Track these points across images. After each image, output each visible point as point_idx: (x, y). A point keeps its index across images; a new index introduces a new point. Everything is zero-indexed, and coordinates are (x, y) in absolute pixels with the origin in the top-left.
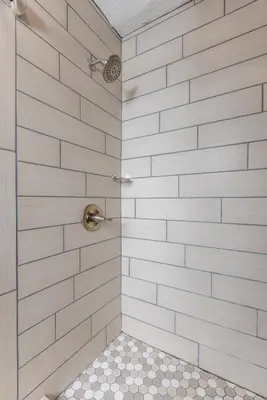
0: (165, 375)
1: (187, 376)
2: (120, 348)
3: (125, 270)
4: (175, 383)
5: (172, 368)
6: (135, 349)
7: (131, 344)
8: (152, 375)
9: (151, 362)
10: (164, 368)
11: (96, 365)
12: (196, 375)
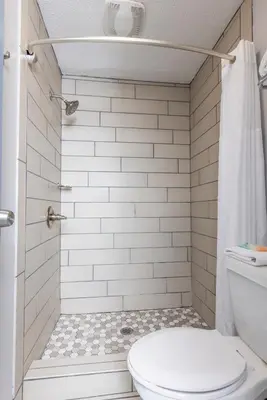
0: (106, 322)
1: (118, 317)
2: (66, 323)
3: (64, 261)
4: (114, 324)
5: (109, 318)
6: (78, 319)
7: (73, 318)
8: (98, 326)
9: (93, 321)
10: (104, 320)
11: (54, 338)
12: (124, 315)
